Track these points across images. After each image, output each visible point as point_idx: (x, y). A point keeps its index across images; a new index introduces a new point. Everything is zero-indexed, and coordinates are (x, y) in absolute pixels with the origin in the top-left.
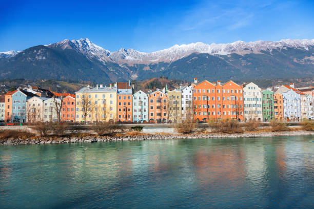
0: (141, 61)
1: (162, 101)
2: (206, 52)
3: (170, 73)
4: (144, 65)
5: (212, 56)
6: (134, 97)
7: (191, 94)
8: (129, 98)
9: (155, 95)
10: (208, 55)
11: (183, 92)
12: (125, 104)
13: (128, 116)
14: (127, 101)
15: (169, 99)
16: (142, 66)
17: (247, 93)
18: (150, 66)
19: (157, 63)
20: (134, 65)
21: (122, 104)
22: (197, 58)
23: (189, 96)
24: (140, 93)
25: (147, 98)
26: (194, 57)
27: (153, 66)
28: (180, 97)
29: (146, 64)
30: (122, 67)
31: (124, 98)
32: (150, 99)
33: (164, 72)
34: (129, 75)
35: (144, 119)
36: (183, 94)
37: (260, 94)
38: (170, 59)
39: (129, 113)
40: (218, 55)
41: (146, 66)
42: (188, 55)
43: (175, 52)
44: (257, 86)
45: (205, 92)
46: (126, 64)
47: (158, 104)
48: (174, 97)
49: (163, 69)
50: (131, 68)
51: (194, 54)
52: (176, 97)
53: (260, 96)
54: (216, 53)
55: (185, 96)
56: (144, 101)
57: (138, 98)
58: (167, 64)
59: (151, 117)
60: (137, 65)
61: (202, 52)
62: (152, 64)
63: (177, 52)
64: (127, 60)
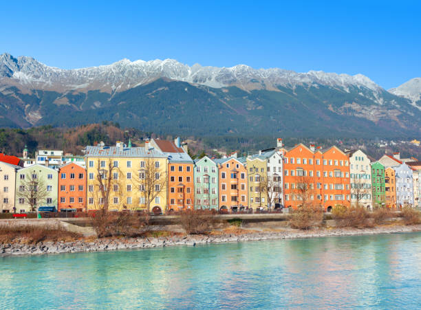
0: (49, 84)
1: (239, 176)
2: (183, 80)
3: (113, 115)
4: (55, 92)
5: (195, 87)
6: (196, 169)
7: (281, 165)
8: (188, 169)
9: (228, 165)
10: (187, 84)
11: (269, 162)
12: (180, 179)
13: (186, 201)
14: (184, 174)
15: (249, 173)
16: (51, 95)
17: (354, 167)
18: (70, 96)
19: (86, 92)
20: (34, 91)
21: (176, 179)
22: (167, 88)
23: (277, 170)
24: (206, 161)
25: (216, 169)
26: (161, 86)
27: (75, 98)
28: (265, 170)
29: (59, 91)
30: (5, 93)
31: (180, 169)
32: (221, 172)
33: (101, 112)
34: (22, 112)
35: (212, 207)
36: (269, 165)
37: (369, 168)
38: (113, 87)
39: (188, 196)
40: (206, 87)
41: (60, 95)
42: (150, 81)
43: (123, 72)
44: (365, 156)
45: (299, 162)
46: (15, 89)
47: (233, 181)
48: (257, 170)
49: (98, 104)
50: (26, 98)
51: (161, 82)
52: (260, 170)
53: (369, 172)
54: (202, 84)
55: (272, 169)
56: (212, 175)
57: (202, 170)
58: (106, 95)
59: (222, 203)
60: (40, 92)
61: (176, 78)
62: (75, 94)
63: (126, 75)
64: (17, 80)
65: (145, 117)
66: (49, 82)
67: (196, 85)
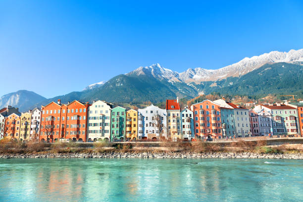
0: (207, 78)
1: (16, 123)
2: (283, 61)
3: (237, 88)
4: (211, 82)
5: (291, 64)
7: (40, 115)
9: (11, 118)
10: (284, 63)
11: (33, 114)
15: (22, 121)
16: (209, 83)
18: (217, 82)
19: (226, 79)
20: (202, 82)
22: (271, 68)
23: (38, 118)
25: (4, 120)
26: (266, 68)
27: (220, 83)
28: (31, 118)
29: (213, 81)
30: (190, 85)
32: (7, 121)
33: (231, 87)
34: (196, 92)
36: (33, 116)
37: (109, 112)
38: (240, 73)
40: (299, 62)
41: (213, 82)
42: (260, 66)
43: (245, 65)
45: (52, 112)
46: (193, 83)
48: (26, 119)
49: (231, 84)
50: (198, 86)
51: (267, 65)
54: (296, 61)
58: (236, 78)
60: (205, 82)
61: (277, 61)
62: (219, 80)
63: (247, 66)
64: (194, 79)
65: (257, 87)
66: (209, 77)
67: (292, 62)
